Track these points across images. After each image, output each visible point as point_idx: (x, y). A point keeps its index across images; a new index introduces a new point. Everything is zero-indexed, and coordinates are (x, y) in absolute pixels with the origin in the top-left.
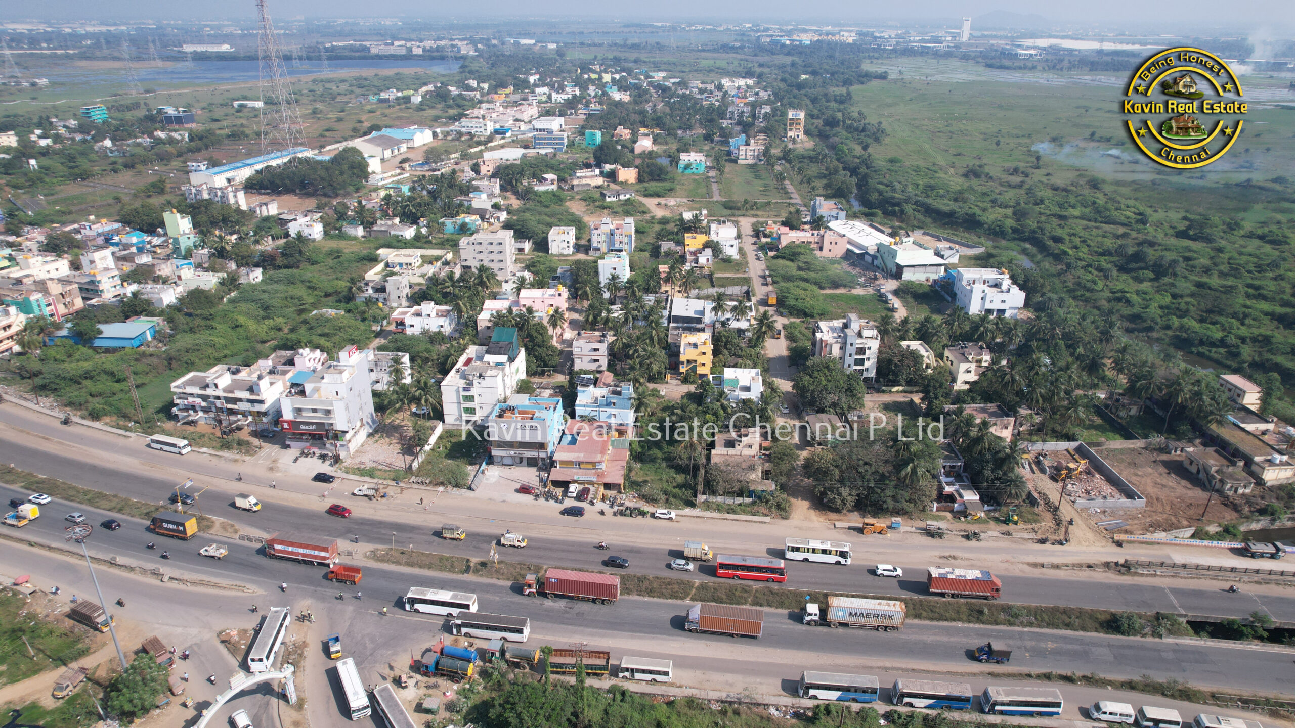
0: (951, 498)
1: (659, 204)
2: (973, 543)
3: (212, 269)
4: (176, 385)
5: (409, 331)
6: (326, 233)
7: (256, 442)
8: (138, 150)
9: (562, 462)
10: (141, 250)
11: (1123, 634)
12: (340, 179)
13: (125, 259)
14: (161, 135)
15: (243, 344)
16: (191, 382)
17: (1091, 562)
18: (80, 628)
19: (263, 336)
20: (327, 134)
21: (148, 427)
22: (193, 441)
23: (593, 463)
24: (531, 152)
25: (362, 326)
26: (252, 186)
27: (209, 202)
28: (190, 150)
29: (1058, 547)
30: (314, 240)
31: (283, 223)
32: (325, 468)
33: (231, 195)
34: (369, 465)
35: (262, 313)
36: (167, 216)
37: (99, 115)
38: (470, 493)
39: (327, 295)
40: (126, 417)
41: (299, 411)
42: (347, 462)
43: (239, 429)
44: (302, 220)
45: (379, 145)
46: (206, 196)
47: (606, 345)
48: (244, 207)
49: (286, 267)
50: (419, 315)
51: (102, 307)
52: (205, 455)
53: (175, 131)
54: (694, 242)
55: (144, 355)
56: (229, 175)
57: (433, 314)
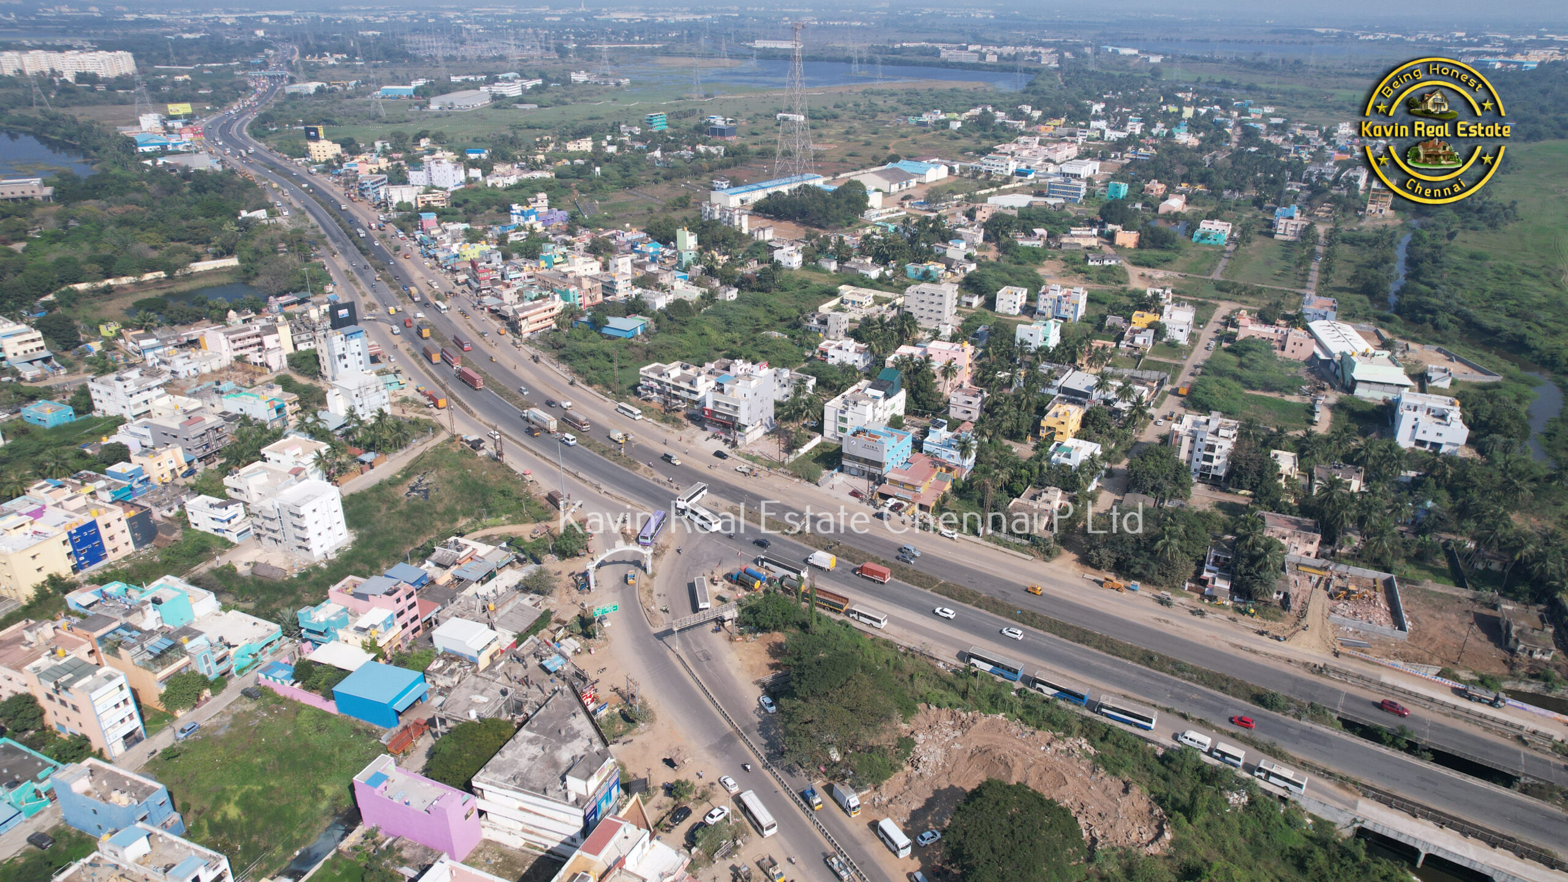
0: (1204, 582)
1: (1143, 275)
2: (1197, 618)
3: (698, 284)
4: (644, 370)
5: (830, 361)
6: (804, 264)
7: (685, 421)
8: (679, 163)
9: (891, 481)
10: (653, 260)
11: (1266, 707)
12: (835, 212)
13: (640, 266)
14: (701, 148)
15: (704, 349)
16: (654, 370)
17: (1292, 657)
18: (550, 506)
19: (720, 345)
20: (848, 159)
21: (620, 396)
22: (645, 412)
23: (914, 486)
24: (1040, 200)
25: (796, 350)
26: (761, 210)
27: (717, 223)
28: (721, 167)
29: (1275, 642)
30: (791, 269)
31: (771, 249)
32: (725, 449)
33: (737, 217)
34: (756, 453)
35: (724, 327)
36: (679, 232)
37: (660, 124)
38: (816, 488)
39: (781, 320)
40: (608, 387)
41: (717, 403)
42: (742, 449)
43: (678, 410)
44: (787, 249)
45: (887, 179)
46: (717, 216)
47: (979, 399)
48: (745, 231)
49: (759, 290)
50: (840, 348)
51: (613, 303)
52: (650, 424)
53: (714, 145)
54: (1141, 319)
55: (631, 345)
56: (743, 196)
57: (852, 349)
